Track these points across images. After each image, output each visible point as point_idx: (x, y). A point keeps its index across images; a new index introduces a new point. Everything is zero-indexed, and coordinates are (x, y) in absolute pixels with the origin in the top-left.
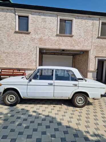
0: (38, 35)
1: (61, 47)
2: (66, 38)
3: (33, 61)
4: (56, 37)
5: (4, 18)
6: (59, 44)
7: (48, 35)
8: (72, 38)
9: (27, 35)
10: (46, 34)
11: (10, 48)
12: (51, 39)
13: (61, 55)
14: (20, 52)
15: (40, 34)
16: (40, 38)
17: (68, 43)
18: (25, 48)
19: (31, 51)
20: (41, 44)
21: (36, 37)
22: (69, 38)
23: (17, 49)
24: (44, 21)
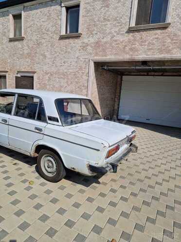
0: (92, 37)
1: (137, 55)
2: (151, 32)
3: (83, 86)
4: (126, 35)
5: (48, 16)
6: (131, 49)
7: (110, 33)
8: (166, 31)
9: (76, 40)
10: (108, 31)
11: (53, 66)
12: (116, 41)
13: (162, 75)
14: (65, 71)
15: (96, 34)
16: (97, 43)
17: (153, 44)
18: (73, 63)
19: (81, 69)
20: (97, 54)
21: (89, 41)
22: (159, 32)
23: (61, 66)
24: (105, 6)
